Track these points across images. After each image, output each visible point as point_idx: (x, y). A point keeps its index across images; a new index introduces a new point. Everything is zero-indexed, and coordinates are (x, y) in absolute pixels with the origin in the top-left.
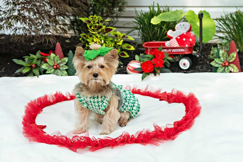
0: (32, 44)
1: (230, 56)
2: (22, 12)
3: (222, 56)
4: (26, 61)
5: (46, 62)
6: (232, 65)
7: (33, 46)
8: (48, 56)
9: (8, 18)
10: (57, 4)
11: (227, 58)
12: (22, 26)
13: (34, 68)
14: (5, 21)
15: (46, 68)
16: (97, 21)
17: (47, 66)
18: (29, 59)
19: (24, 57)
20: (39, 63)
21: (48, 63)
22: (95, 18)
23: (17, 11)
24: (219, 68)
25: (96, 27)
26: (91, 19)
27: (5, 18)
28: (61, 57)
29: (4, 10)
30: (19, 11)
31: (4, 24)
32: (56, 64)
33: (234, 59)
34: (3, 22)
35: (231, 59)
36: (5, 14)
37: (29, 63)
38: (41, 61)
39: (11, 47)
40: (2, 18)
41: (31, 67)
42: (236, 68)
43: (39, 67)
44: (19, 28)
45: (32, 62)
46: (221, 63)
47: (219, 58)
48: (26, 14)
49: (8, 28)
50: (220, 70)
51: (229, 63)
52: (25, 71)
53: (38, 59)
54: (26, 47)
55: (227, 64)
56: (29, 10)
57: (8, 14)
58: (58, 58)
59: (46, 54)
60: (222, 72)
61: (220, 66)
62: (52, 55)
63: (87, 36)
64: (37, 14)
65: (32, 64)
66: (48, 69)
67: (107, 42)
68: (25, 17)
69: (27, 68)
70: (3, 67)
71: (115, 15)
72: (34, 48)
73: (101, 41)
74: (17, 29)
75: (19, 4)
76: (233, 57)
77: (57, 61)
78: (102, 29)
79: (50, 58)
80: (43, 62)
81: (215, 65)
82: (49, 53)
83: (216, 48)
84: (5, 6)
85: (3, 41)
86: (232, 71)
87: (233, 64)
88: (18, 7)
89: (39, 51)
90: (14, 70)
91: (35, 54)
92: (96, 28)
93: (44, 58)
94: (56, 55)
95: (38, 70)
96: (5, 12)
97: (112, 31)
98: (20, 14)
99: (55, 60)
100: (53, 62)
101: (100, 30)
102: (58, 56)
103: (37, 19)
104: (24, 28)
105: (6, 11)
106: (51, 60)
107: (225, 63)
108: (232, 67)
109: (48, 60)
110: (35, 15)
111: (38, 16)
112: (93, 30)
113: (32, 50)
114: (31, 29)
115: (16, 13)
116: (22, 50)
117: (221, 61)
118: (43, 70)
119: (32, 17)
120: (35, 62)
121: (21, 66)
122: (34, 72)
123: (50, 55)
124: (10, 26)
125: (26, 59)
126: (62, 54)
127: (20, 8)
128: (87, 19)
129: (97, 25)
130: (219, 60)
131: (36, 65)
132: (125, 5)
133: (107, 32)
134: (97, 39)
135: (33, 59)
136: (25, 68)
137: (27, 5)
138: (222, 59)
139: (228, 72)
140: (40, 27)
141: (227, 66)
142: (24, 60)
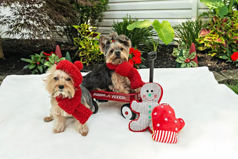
0: (38, 46)
1: (191, 55)
2: (27, 21)
3: (185, 55)
4: (32, 59)
5: (48, 60)
6: (192, 62)
7: (38, 48)
8: (49, 56)
9: (16, 25)
10: (55, 15)
11: (188, 56)
12: (27, 32)
13: (38, 65)
14: (14, 28)
15: (48, 66)
16: (87, 28)
17: (49, 64)
18: (34, 57)
19: (31, 56)
20: (42, 61)
21: (50, 61)
22: (85, 25)
23: (23, 20)
24: (182, 64)
25: (86, 32)
26: (82, 26)
27: (14, 25)
28: (60, 57)
29: (12, 19)
30: (25, 20)
31: (13, 30)
32: (56, 62)
33: (194, 57)
34: (12, 29)
35: (192, 57)
36: (13, 23)
37: (34, 61)
38: (44, 60)
39: (20, 48)
40: (12, 25)
41: (36, 64)
42: (196, 64)
43: (43, 64)
44: (25, 34)
45: (37, 60)
46: (184, 60)
47: (183, 56)
48: (31, 22)
49: (17, 34)
50: (183, 65)
51: (191, 60)
52: (31, 67)
53: (42, 58)
54: (33, 48)
55: (189, 61)
56: (33, 20)
57: (16, 22)
58: (57, 58)
59: (48, 54)
60: (185, 67)
61: (183, 62)
62: (53, 55)
63: (79, 40)
64: (39, 23)
65: (37, 62)
66: (50, 66)
67: (95, 44)
68: (30, 24)
69: (33, 65)
70: (14, 64)
71: (96, 24)
72: (39, 49)
73: (90, 43)
74: (24, 35)
75: (24, 15)
76: (194, 55)
77: (57, 60)
78: (91, 34)
79: (51, 58)
80: (45, 60)
81: (179, 61)
82: (51, 53)
83: (176, 48)
84: (13, 17)
85: (15, 44)
86: (193, 66)
87: (194, 61)
88: (24, 17)
89: (43, 52)
90: (23, 66)
91: (39, 54)
92: (86, 34)
93: (46, 57)
94: (56, 55)
95: (42, 67)
96: (13, 21)
97: (98, 36)
98: (25, 23)
99: (55, 59)
100: (54, 60)
101: (89, 35)
102: (57, 56)
103: (39, 26)
104: (30, 33)
105: (15, 20)
106: (52, 59)
107: (187, 60)
108: (193, 63)
109: (49, 59)
110: (38, 23)
111: (40, 24)
112: (84, 35)
113: (37, 51)
114: (35, 34)
115: (22, 22)
116: (30, 50)
117: (184, 59)
118: (46, 67)
119: (36, 25)
120: (39, 60)
121: (28, 63)
122: (39, 68)
123: (51, 54)
124: (18, 31)
125: (32, 58)
126: (61, 54)
127: (26, 18)
128: (79, 26)
129: (87, 31)
130: (182, 58)
131: (40, 62)
132: (103, 18)
133: (94, 37)
134: (87, 42)
135: (37, 58)
136: (31, 65)
137: (31, 15)
138: (184, 56)
139: (189, 67)
140: (42, 33)
141: (189, 62)
142: (30, 58)
